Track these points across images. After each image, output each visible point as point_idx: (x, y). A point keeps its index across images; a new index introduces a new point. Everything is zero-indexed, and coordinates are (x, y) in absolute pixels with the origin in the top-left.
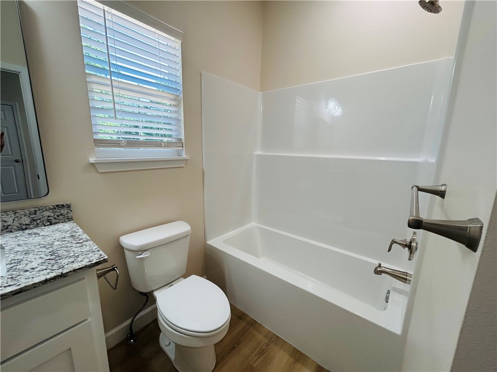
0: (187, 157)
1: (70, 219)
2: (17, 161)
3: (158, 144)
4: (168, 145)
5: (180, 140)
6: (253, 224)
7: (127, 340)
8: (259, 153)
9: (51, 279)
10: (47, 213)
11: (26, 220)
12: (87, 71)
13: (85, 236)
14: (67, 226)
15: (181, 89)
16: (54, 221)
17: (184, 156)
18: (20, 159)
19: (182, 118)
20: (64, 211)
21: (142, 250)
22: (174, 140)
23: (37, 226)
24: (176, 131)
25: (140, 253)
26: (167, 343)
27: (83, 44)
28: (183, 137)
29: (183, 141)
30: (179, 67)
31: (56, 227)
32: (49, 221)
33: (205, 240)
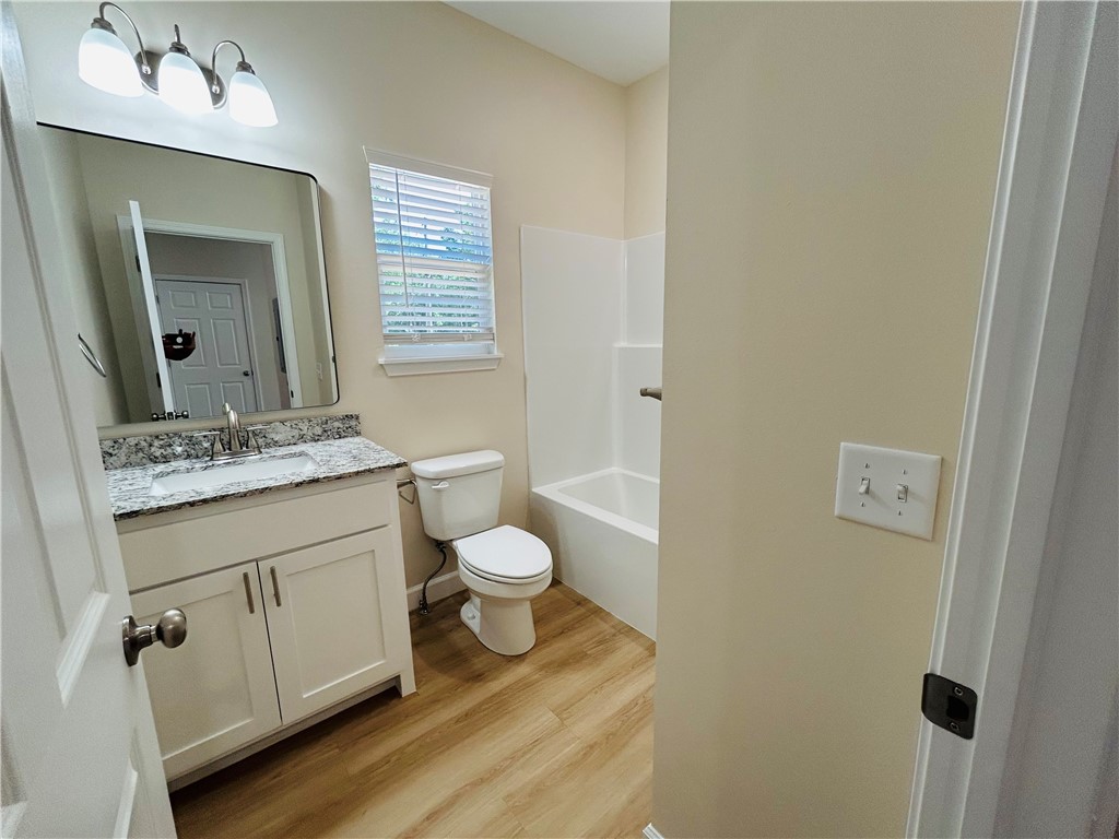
0: (501, 355)
1: (358, 434)
2: (246, 374)
3: (458, 338)
4: (474, 337)
5: (490, 329)
6: (615, 469)
7: (420, 609)
8: (623, 344)
9: (362, 472)
10: (337, 424)
11: (318, 430)
12: (378, 251)
13: (379, 447)
14: (357, 439)
15: (491, 255)
16: (344, 434)
17: (496, 353)
18: (248, 370)
19: (492, 297)
20: (353, 423)
21: (439, 479)
22: (481, 331)
23: (328, 438)
24: (484, 316)
25: (437, 482)
26: (470, 615)
27: (375, 209)
28: (493, 324)
29: (494, 331)
30: (488, 224)
31: (346, 440)
32: (338, 433)
33: (529, 487)
